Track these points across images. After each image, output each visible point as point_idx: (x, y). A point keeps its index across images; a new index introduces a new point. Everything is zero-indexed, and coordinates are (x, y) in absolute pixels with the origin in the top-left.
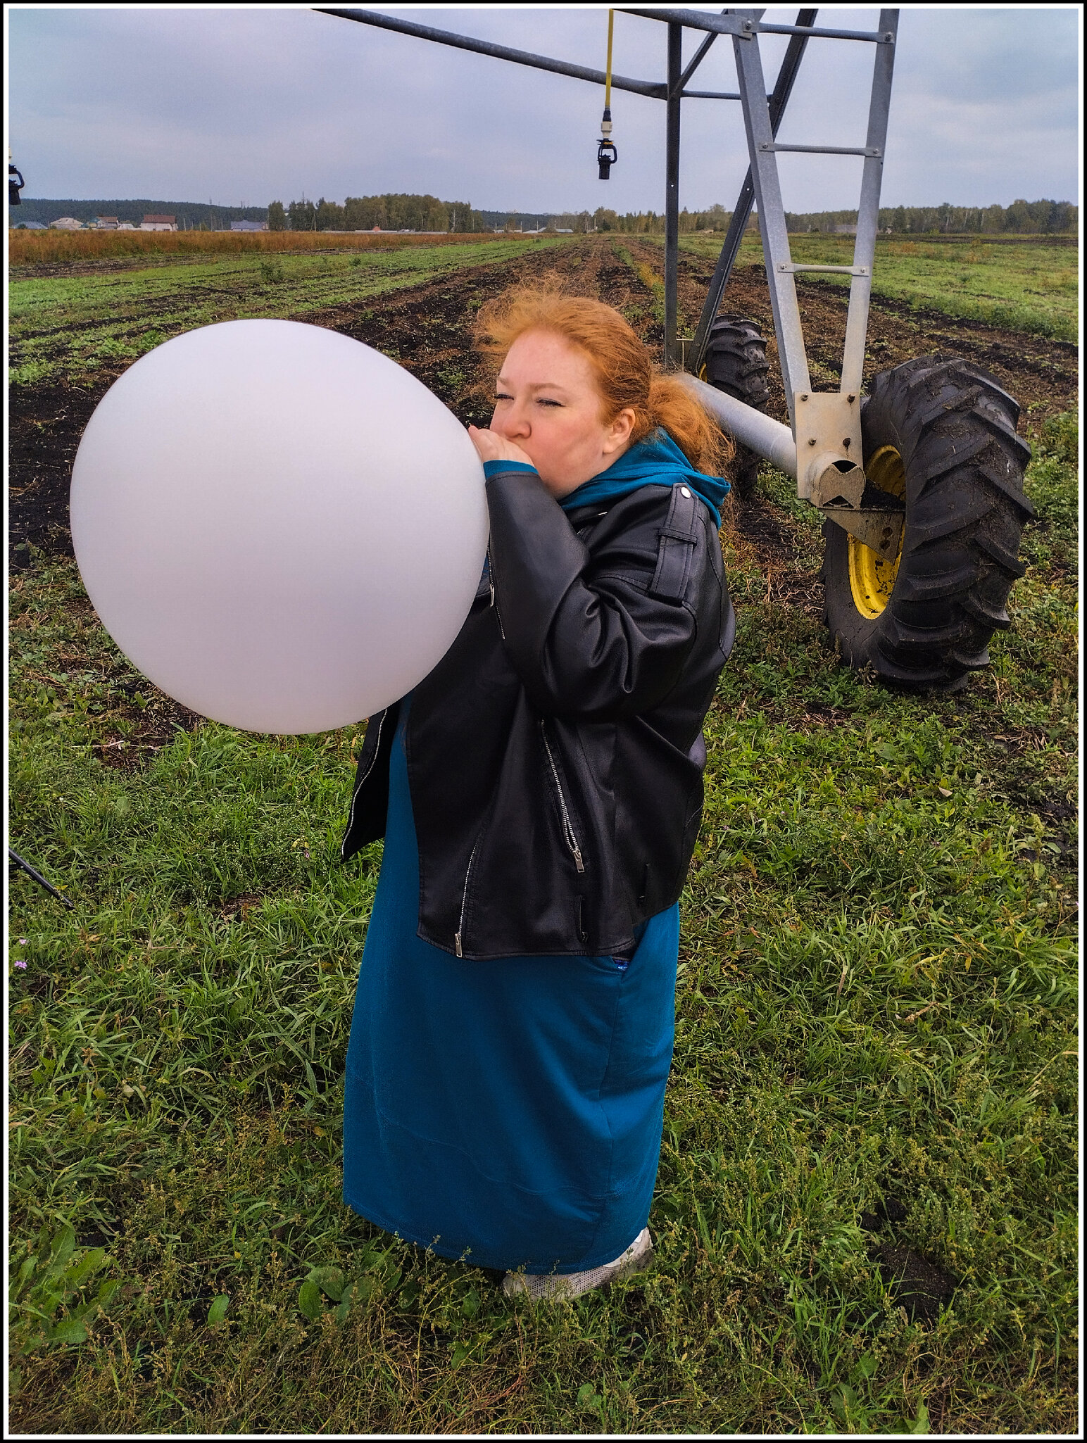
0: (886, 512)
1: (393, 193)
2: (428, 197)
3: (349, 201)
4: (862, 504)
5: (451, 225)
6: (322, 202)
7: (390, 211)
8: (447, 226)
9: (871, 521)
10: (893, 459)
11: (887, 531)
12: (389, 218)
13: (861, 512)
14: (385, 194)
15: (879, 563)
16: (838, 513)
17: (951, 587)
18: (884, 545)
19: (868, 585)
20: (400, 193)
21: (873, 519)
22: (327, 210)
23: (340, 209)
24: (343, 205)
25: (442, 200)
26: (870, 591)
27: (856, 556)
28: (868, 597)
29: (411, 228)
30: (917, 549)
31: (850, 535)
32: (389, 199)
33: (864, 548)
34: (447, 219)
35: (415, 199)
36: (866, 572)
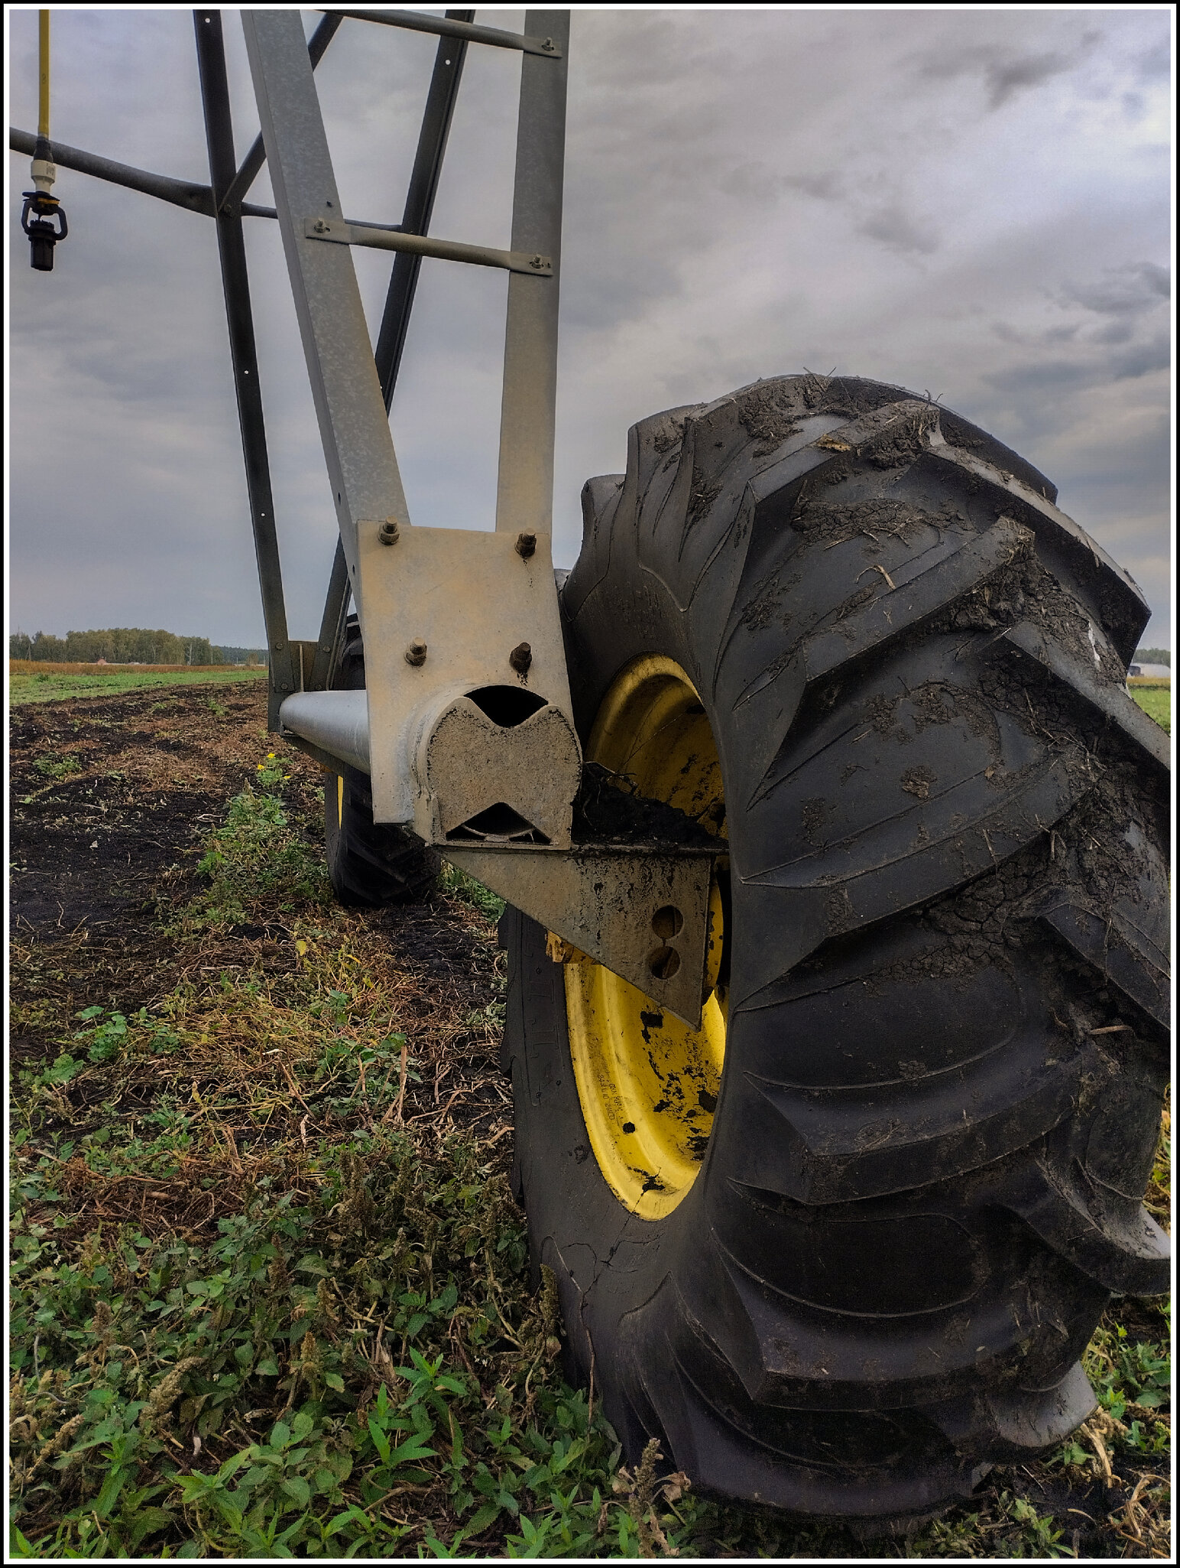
0: (655, 855)
1: (122, 627)
2: (161, 632)
3: (71, 635)
4: (579, 831)
5: (187, 659)
6: (39, 635)
7: (117, 644)
8: (182, 660)
9: (611, 886)
10: (669, 699)
11: (667, 918)
12: (116, 651)
13: (579, 857)
14: (113, 628)
15: (652, 1020)
16: (501, 861)
17: (970, 1139)
18: (661, 965)
19: (626, 1088)
20: (130, 628)
21: (615, 877)
22: (45, 643)
23: (61, 643)
24: (65, 638)
25: (178, 635)
26: (635, 1111)
27: (587, 1000)
28: (629, 1128)
29: (141, 661)
30: (799, 973)
31: (552, 939)
32: (117, 634)
33: (608, 981)
34: (182, 654)
35: (148, 634)
36: (618, 1045)
